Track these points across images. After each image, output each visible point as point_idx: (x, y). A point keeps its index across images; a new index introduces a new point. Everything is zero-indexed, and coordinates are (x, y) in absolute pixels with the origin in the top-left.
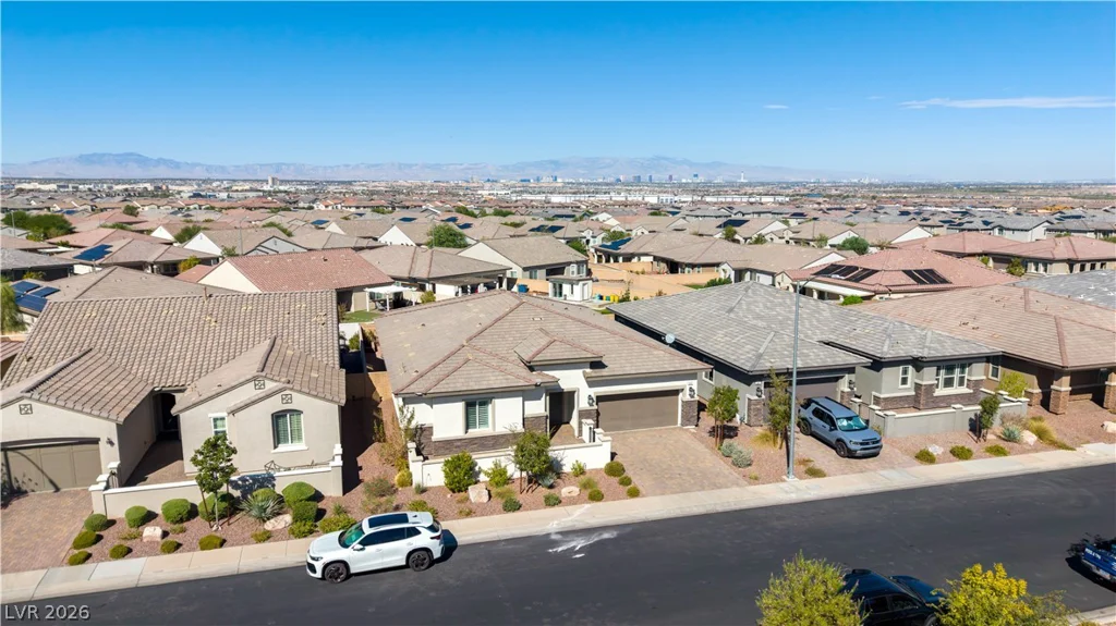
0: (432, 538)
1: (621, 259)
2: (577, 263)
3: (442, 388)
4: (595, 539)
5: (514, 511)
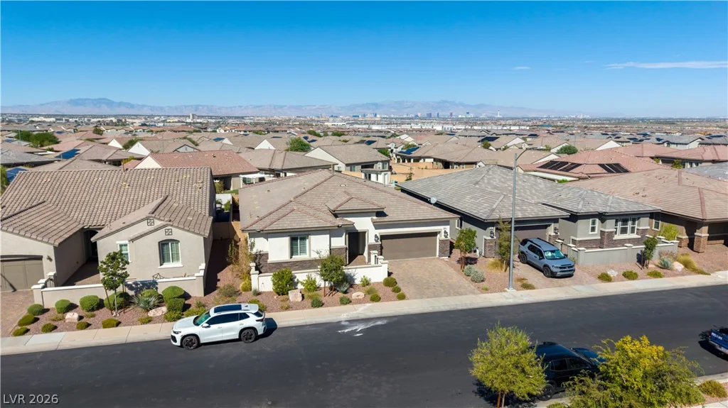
0: (257, 321)
1: (412, 160)
2: (382, 161)
3: (274, 227)
4: (371, 324)
5: (318, 307)
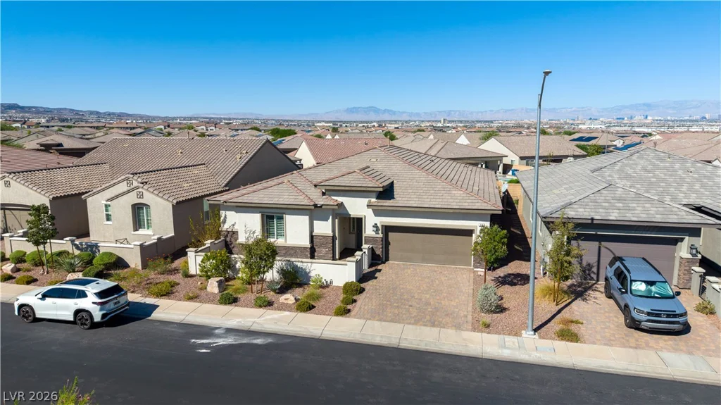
0: (94, 303)
5: (225, 304)
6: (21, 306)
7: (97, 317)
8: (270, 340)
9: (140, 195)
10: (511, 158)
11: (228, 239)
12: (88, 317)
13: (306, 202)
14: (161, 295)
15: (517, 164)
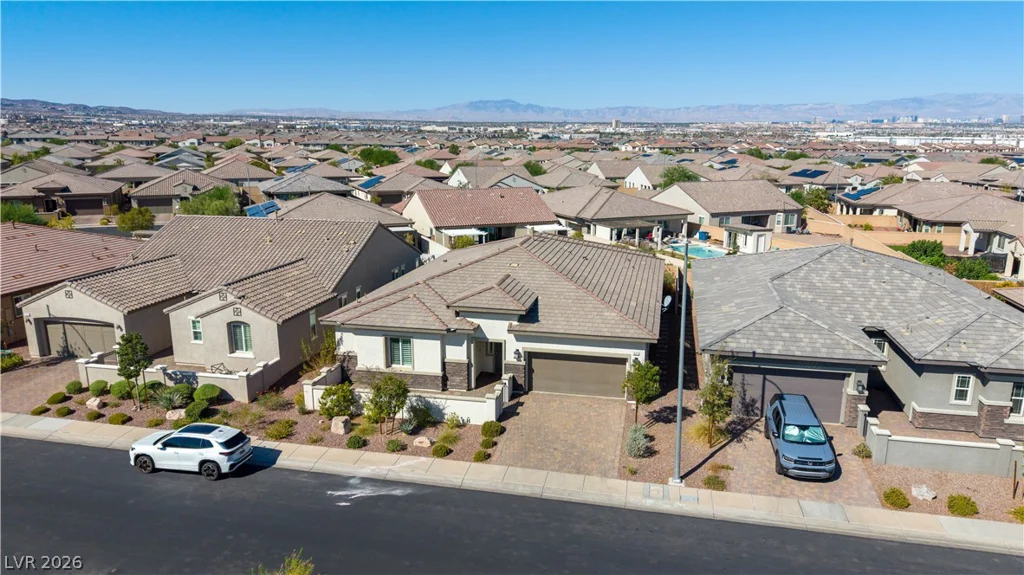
0: (221, 454)
1: (858, 210)
2: (785, 211)
3: (359, 321)
4: (384, 492)
5: (354, 448)
6: (137, 456)
7: (225, 467)
8: (409, 491)
9: (238, 312)
10: (699, 214)
11: (345, 365)
12: (216, 469)
13: (437, 326)
14: (280, 437)
15: (707, 226)
